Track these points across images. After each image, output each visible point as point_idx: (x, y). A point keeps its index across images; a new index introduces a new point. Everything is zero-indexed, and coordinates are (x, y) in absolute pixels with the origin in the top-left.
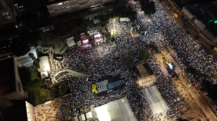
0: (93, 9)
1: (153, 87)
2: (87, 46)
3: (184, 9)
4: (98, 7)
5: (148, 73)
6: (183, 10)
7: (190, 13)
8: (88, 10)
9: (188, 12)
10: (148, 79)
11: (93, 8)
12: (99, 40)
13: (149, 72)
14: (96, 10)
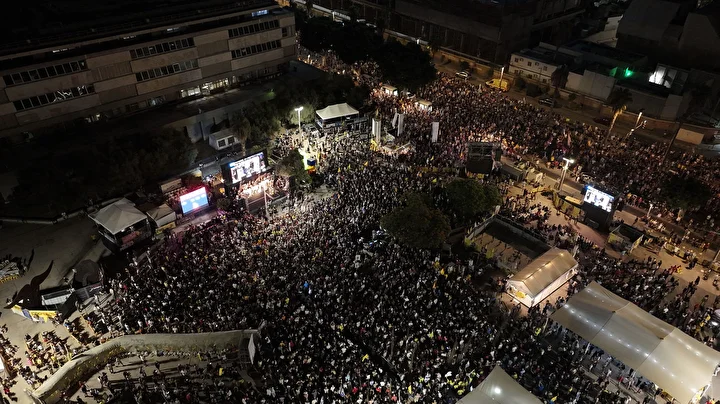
0: (198, 100)
1: (588, 290)
2: (206, 219)
3: (516, 60)
4: (217, 95)
5: (526, 253)
6: (515, 64)
7: (542, 65)
8: (178, 107)
9: (533, 62)
10: (548, 266)
11: (194, 97)
12: (255, 187)
13: (526, 249)
14: (210, 102)
